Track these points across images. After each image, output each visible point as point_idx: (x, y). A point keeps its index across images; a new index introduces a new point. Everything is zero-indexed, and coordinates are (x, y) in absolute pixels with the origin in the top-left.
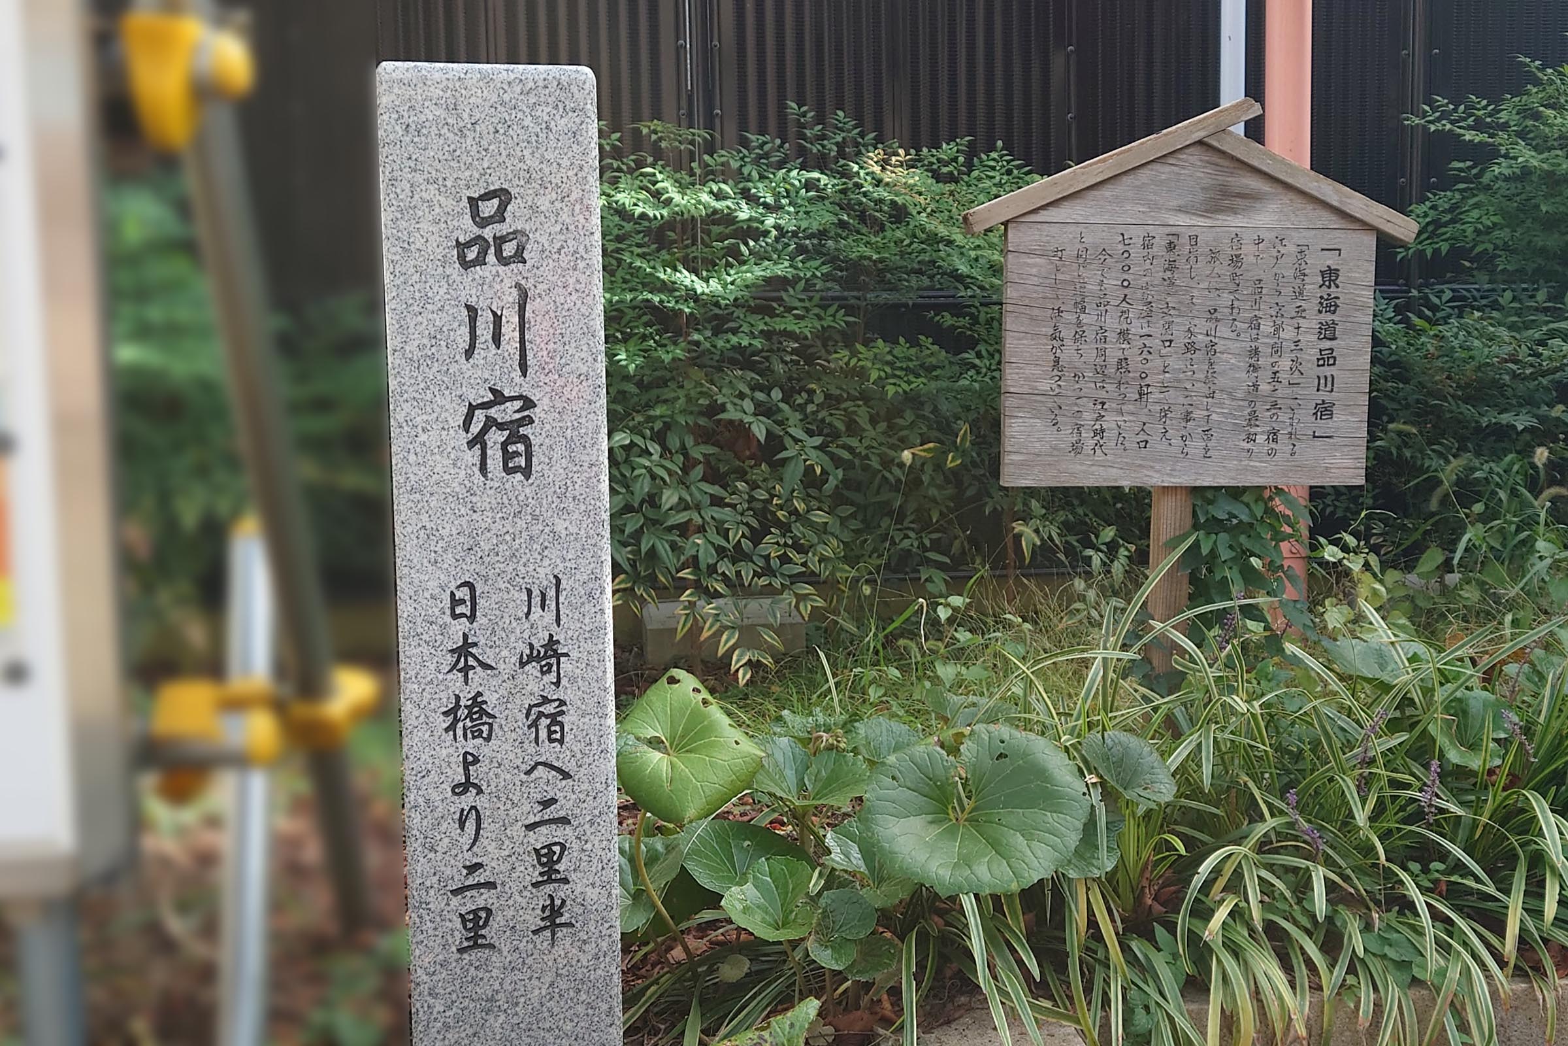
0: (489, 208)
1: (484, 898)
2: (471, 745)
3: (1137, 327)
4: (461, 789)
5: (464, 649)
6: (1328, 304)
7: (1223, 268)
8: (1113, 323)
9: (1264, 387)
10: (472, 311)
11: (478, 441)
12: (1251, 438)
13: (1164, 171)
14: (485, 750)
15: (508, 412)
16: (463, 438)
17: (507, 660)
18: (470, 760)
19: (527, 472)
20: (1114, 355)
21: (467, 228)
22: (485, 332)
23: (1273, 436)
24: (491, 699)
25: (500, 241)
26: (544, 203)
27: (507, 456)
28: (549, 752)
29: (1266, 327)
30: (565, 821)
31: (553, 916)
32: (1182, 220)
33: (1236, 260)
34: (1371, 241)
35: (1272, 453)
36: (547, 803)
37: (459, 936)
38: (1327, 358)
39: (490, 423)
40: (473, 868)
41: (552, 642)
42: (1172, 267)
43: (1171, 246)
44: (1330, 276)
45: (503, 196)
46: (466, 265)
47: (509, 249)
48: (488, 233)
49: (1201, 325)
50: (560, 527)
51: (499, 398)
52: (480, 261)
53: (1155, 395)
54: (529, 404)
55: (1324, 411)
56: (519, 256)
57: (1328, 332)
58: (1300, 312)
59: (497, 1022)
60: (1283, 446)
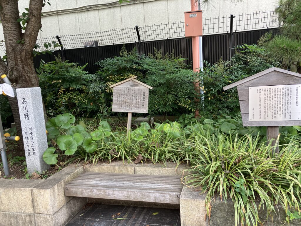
0: (24, 99)
1: (29, 152)
2: (27, 140)
3: (125, 97)
4: (27, 143)
5: (26, 133)
6: (144, 95)
7: (134, 91)
8: (123, 96)
9: (137, 103)
10: (24, 107)
11: (25, 117)
12: (136, 108)
13: (128, 82)
14: (28, 140)
15: (27, 115)
16: (24, 117)
17: (29, 134)
18: (27, 141)
19: (28, 119)
20: (123, 99)
21: (23, 101)
22: (25, 109)
23: (138, 108)
24: (28, 137)
25: (25, 102)
26: (27, 99)
27: (27, 118)
28: (32, 141)
29: (138, 97)
30: (34, 146)
31: (34, 153)
32: (130, 87)
33: (135, 91)
34: (148, 89)
35: (138, 109)
36: (33, 145)
37: (28, 154)
38: (144, 100)
39: (26, 116)
40: (28, 149)
41: (31, 132)
42: (129, 91)
43: (129, 89)
44: (144, 92)
45: (25, 98)
46: (23, 104)
47: (26, 102)
48: (24, 101)
49: (131, 97)
50: (31, 123)
51: (26, 114)
52: (24, 103)
53: (127, 103)
54: (28, 114)
55: (143, 105)
56: (26, 103)
57: (144, 98)
58: (141, 96)
59: (31, 161)
60: (139, 109)
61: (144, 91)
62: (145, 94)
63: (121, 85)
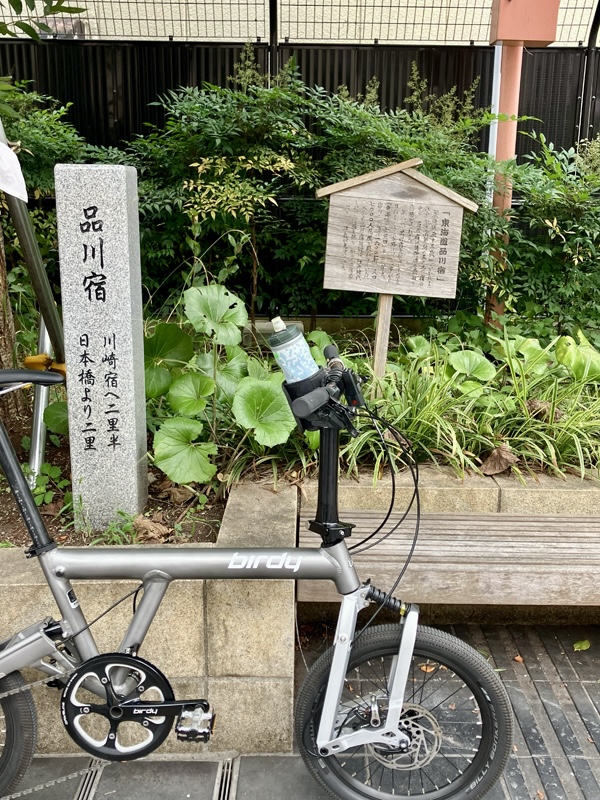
0: (90, 213)
1: (92, 434)
2: (88, 386)
3: (374, 235)
4: (86, 398)
5: (85, 355)
6: (445, 232)
7: (407, 216)
8: (366, 233)
9: (420, 260)
10: (85, 246)
11: (88, 289)
12: (414, 278)
13: (386, 181)
14: (92, 388)
15: (97, 280)
16: (83, 288)
17: (98, 361)
18: (87, 391)
19: (104, 299)
20: (365, 244)
21: (84, 219)
22: (90, 254)
23: (423, 278)
24: (94, 372)
25: (94, 223)
26: (108, 211)
27: (97, 294)
28: (112, 389)
29: (422, 239)
30: (117, 411)
31: (114, 440)
32: (394, 199)
33: (412, 214)
35: (422, 284)
36: (112, 406)
37: (85, 445)
38: (443, 252)
39: (92, 283)
40: (89, 424)
41: (113, 355)
42: (388, 215)
43: (388, 208)
44: (446, 222)
45: (95, 209)
46: (83, 231)
47: (97, 226)
48: (90, 221)
49: (398, 236)
50: (115, 318)
51: (94, 275)
52: (88, 230)
53: (380, 260)
54: (104, 277)
55: (441, 270)
56: (100, 228)
57: (444, 242)
58: (434, 234)
59: (97, 472)
60: (425, 282)
61: (446, 217)
62: (449, 229)
63: (361, 188)
